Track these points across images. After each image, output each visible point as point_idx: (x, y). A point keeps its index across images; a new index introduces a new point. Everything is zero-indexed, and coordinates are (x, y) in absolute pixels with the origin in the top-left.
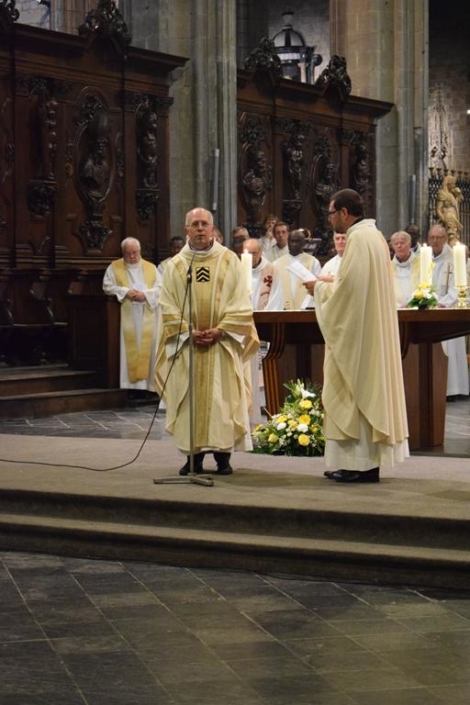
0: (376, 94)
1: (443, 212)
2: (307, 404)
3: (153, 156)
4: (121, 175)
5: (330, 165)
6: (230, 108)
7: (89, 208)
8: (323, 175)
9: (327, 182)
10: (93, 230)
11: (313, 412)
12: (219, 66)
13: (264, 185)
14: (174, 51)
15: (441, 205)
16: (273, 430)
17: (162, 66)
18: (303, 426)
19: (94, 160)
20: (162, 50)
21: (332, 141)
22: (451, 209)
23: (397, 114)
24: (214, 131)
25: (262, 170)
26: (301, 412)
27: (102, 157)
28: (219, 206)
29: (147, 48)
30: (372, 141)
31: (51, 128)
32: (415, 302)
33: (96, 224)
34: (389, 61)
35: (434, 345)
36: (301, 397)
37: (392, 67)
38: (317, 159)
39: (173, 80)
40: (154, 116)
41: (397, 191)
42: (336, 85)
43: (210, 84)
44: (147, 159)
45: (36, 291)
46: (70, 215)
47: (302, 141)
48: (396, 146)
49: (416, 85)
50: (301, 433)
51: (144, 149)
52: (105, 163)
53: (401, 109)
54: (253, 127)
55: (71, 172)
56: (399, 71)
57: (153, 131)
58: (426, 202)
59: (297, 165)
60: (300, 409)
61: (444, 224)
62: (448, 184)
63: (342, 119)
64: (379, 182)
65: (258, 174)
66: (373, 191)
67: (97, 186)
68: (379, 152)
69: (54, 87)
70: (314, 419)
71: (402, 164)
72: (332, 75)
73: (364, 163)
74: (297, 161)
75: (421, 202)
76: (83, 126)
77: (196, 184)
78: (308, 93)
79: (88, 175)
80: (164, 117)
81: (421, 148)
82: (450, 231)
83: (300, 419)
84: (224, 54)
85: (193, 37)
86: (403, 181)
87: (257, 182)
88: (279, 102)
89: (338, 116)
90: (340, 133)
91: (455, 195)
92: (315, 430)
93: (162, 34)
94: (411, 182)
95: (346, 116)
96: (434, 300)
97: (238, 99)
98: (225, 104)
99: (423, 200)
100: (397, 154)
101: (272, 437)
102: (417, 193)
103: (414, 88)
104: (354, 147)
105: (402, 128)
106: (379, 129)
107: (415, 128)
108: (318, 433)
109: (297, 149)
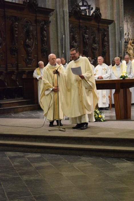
0: (109, 18)
1: (129, 51)
3: (45, 38)
4: (37, 43)
5: (96, 39)
6: (67, 23)
7: (28, 53)
8: (94, 42)
9: (95, 44)
10: (29, 60)
12: (63, 11)
13: (77, 45)
14: (51, 8)
15: (128, 49)
17: (47, 12)
19: (29, 39)
20: (47, 7)
21: (96, 32)
22: (131, 50)
23: (115, 24)
24: (63, 30)
25: (76, 41)
27: (31, 38)
28: (65, 51)
29: (43, 7)
30: (108, 31)
31: (16, 31)
32: (122, 77)
33: (30, 58)
34: (112, 8)
35: (127, 89)
37: (113, 10)
38: (92, 37)
39: (50, 16)
40: (45, 26)
41: (115, 45)
42: (97, 16)
43: (61, 17)
44: (44, 39)
45: (13, 77)
46: (23, 55)
47: (88, 32)
48: (115, 33)
49: (120, 15)
51: (43, 36)
52: (32, 40)
53: (116, 22)
54: (74, 29)
55: (22, 43)
56: (115, 11)
57: (45, 30)
58: (124, 48)
59: (87, 39)
61: (129, 55)
62: (130, 43)
63: (99, 25)
64: (110, 43)
65: (76, 42)
66: (109, 46)
67: (30, 47)
68: (110, 35)
69: (17, 19)
71: (117, 38)
72: (96, 13)
73: (106, 38)
74: (87, 38)
75: (122, 48)
76: (25, 30)
77: (58, 45)
78: (89, 18)
79: (27, 44)
80: (48, 27)
81: (122, 33)
82: (131, 56)
84: (65, 8)
85: (56, 3)
86: (117, 42)
87: (75, 44)
88: (81, 21)
89: (98, 24)
90: (99, 29)
91: (132, 46)
93: (47, 3)
94: (119, 43)
95: (100, 24)
96: (127, 76)
97: (69, 21)
98: (66, 22)
99: (123, 48)
100: (115, 35)
102: (121, 46)
103: (119, 16)
104: (103, 33)
105: (116, 27)
106: (110, 28)
107: (120, 27)
108: (95, 115)
109: (87, 34)
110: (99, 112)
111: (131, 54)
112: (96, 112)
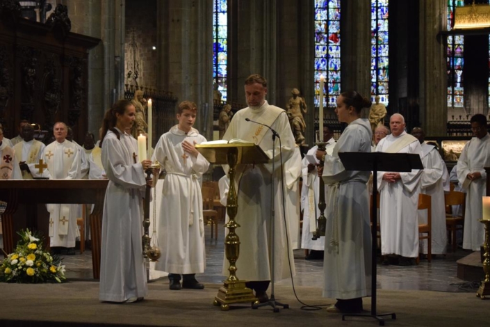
0: (89, 32)
2: (33, 246)
5: (55, 80)
8: (50, 87)
9: (53, 92)
11: (37, 252)
13: (7, 93)
16: (8, 265)
21: (57, 63)
22: (140, 113)
23: (103, 46)
25: (6, 82)
26: (29, 252)
30: (86, 65)
34: (97, 10)
36: (29, 241)
37: (99, 14)
38: (46, 75)
41: (102, 100)
42: (61, 21)
47: (35, 62)
48: (103, 69)
49: (116, 28)
50: (28, 267)
53: (106, 43)
56: (105, 17)
59: (31, 79)
60: (28, 249)
61: (135, 124)
62: (138, 96)
63: (64, 48)
64: (90, 92)
66: (86, 98)
68: (90, 72)
70: (38, 256)
71: (106, 81)
72: (58, 18)
73: (79, 79)
74: (31, 76)
78: (42, 29)
81: (119, 71)
82: (139, 128)
83: (28, 257)
86: (106, 93)
88: (19, 34)
89: (60, 45)
90: (62, 58)
91: (143, 103)
92: (39, 264)
94: (113, 93)
95: (67, 46)
100: (103, 74)
101: (7, 270)
103: (114, 29)
104: (72, 68)
105: (106, 56)
106: (90, 56)
107: (116, 57)
108: (41, 267)
109: (32, 68)
110: (51, 258)
111: (140, 123)
112: (44, 259)
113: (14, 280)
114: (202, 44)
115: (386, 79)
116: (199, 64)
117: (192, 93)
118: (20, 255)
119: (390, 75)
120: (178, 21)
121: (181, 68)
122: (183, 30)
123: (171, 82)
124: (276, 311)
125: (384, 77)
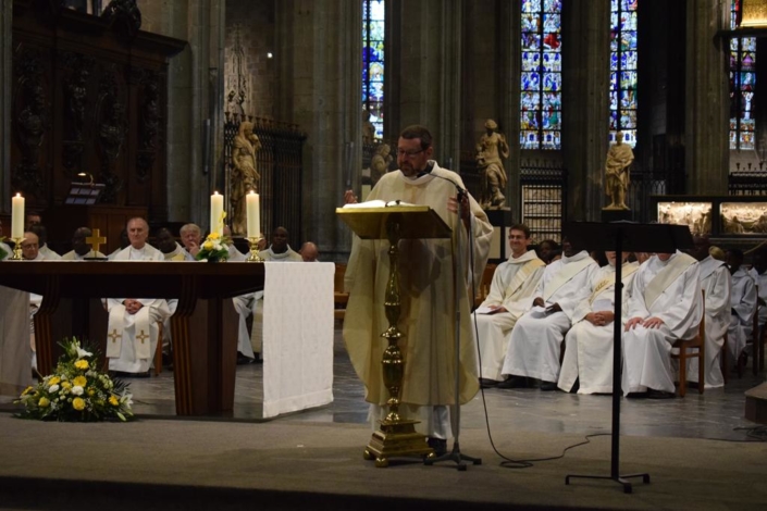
0: (169, 31)
1: (239, 160)
2: (83, 364)
5: (117, 105)
6: (5, 37)
8: (109, 116)
9: (113, 124)
11: (89, 373)
13: (42, 124)
15: (237, 152)
16: (44, 392)
18: (78, 389)
21: (119, 78)
22: (248, 157)
23: (191, 52)
25: (40, 107)
26: (77, 373)
30: (164, 81)
32: (204, 254)
35: (224, 301)
36: (76, 356)
38: (101, 97)
41: (190, 136)
42: (125, 18)
47: (85, 77)
48: (190, 87)
49: (212, 24)
50: (76, 396)
53: (195, 48)
54: (30, 59)
56: (194, 7)
58: (221, 149)
59: (79, 103)
60: (75, 369)
61: (240, 175)
62: (245, 131)
63: (130, 56)
64: (170, 125)
65: (36, 112)
66: (164, 134)
68: (170, 94)
70: (90, 380)
71: (196, 107)
72: (121, 8)
74: (80, 99)
75: (216, 148)
78: (94, 26)
81: (216, 91)
82: (247, 180)
83: (75, 381)
86: (196, 125)
87: (34, 120)
88: (60, 33)
89: (125, 51)
90: (128, 71)
91: (253, 142)
92: (92, 392)
94: (205, 126)
95: (134, 52)
96: (224, 251)
97: (14, 29)
99: (218, 146)
100: (191, 97)
101: (43, 401)
102: (212, 139)
103: (209, 26)
104: (143, 87)
105: (196, 68)
106: (170, 68)
107: (210, 69)
108: (96, 396)
109: (80, 85)
110: (111, 383)
111: (248, 173)
112: (100, 385)
113: (53, 417)
114: (345, 48)
115: (633, 105)
116: (341, 81)
117: (328, 126)
118: (63, 377)
119: (638, 99)
120: (308, 12)
121: (312, 87)
122: (315, 28)
123: (296, 109)
124: (463, 468)
125: (630, 102)
